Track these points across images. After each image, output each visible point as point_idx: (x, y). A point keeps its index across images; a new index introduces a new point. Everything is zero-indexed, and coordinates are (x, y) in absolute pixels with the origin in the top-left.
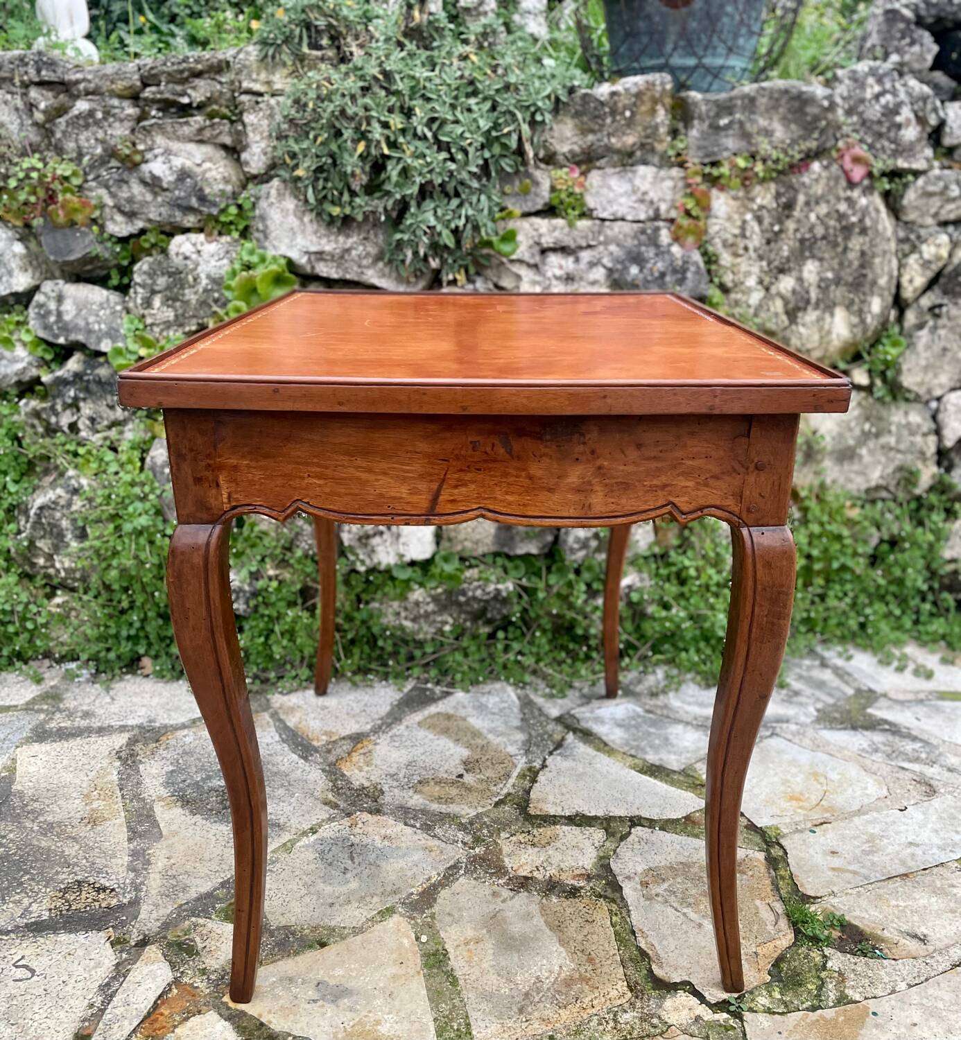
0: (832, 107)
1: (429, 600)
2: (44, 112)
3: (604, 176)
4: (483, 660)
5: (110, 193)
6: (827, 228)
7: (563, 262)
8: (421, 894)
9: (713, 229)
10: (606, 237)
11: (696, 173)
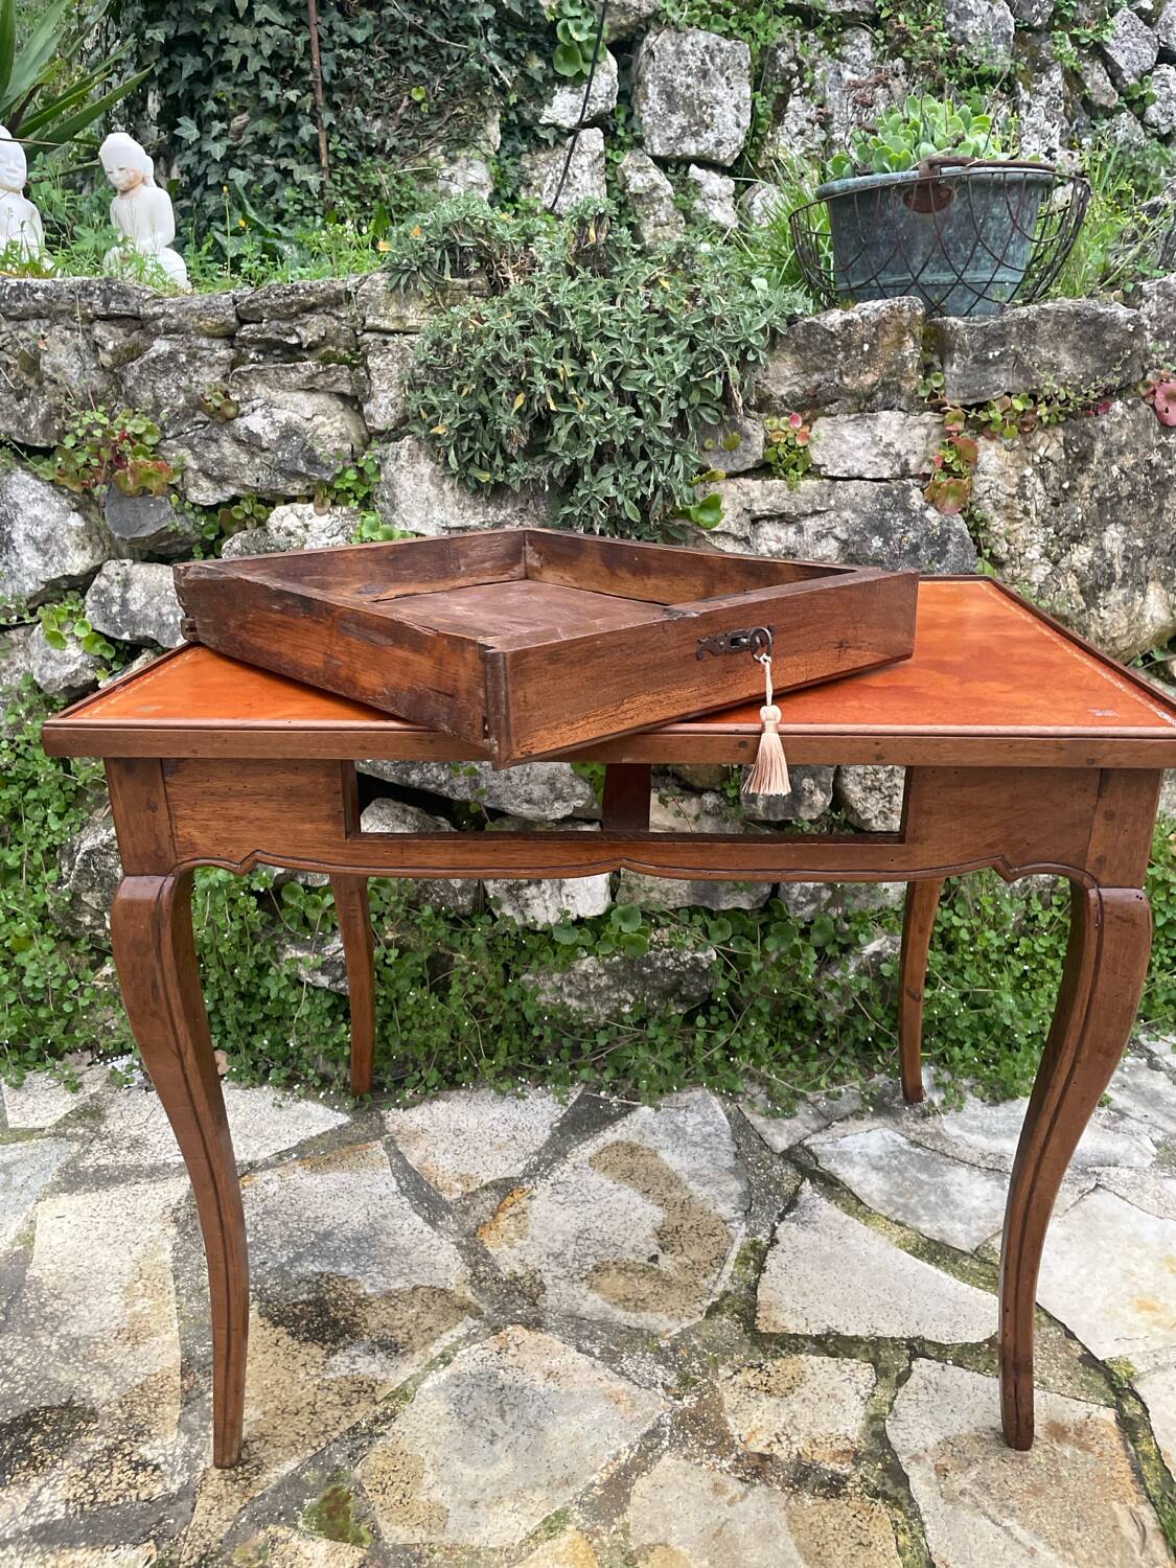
0: (1138, 331)
1: (601, 971)
2: (112, 353)
3: (835, 425)
4: (676, 1058)
5: (194, 452)
6: (1135, 484)
7: (782, 534)
8: (606, 1485)
9: (980, 488)
10: (838, 500)
11: (958, 418)
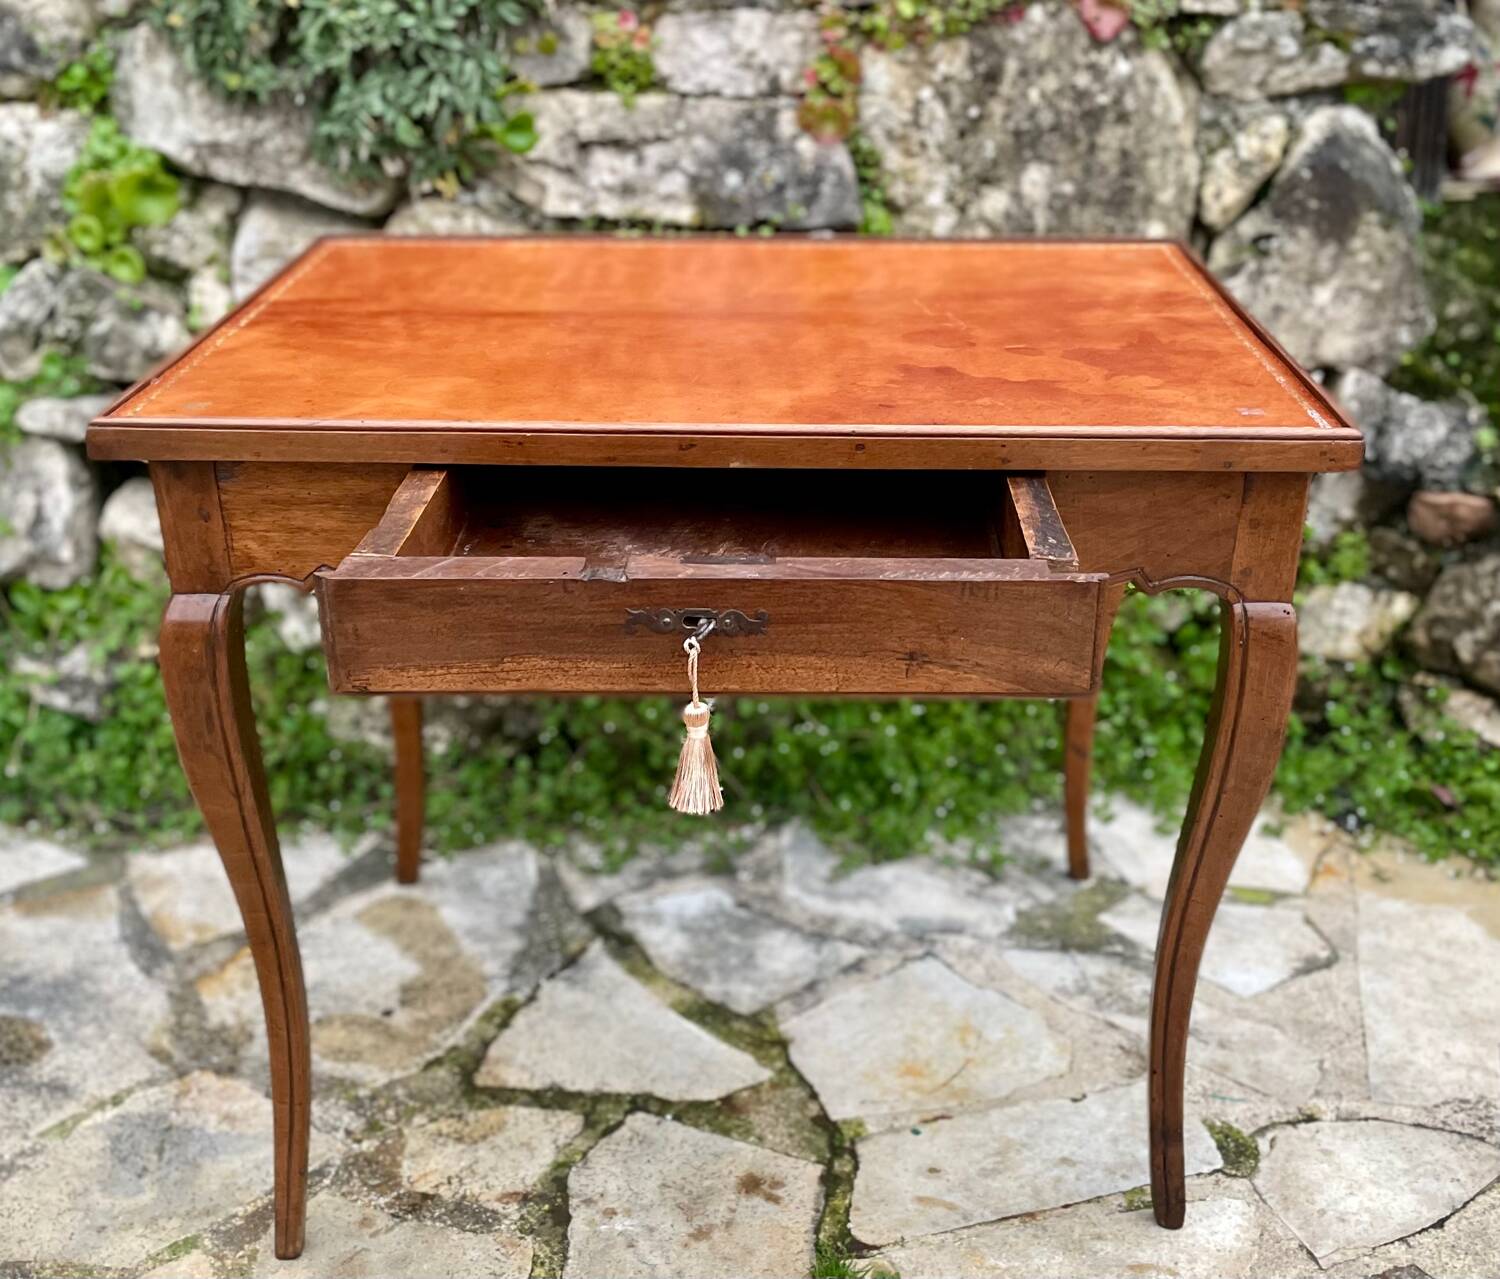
3: (683, 26)
6: (1058, 113)
7: (618, 163)
8: (249, 1217)
9: (869, 113)
10: (689, 124)
11: (836, 22)
